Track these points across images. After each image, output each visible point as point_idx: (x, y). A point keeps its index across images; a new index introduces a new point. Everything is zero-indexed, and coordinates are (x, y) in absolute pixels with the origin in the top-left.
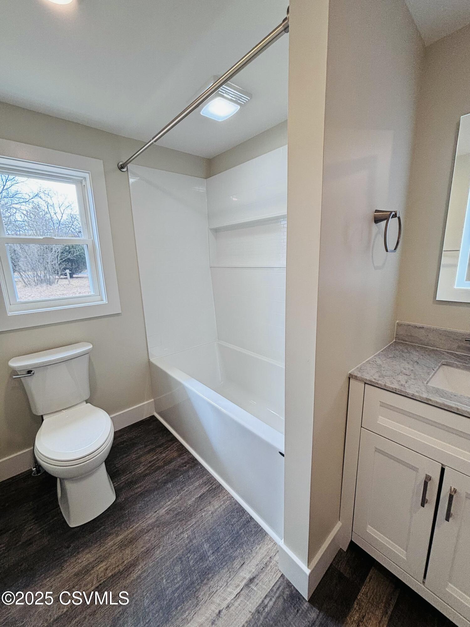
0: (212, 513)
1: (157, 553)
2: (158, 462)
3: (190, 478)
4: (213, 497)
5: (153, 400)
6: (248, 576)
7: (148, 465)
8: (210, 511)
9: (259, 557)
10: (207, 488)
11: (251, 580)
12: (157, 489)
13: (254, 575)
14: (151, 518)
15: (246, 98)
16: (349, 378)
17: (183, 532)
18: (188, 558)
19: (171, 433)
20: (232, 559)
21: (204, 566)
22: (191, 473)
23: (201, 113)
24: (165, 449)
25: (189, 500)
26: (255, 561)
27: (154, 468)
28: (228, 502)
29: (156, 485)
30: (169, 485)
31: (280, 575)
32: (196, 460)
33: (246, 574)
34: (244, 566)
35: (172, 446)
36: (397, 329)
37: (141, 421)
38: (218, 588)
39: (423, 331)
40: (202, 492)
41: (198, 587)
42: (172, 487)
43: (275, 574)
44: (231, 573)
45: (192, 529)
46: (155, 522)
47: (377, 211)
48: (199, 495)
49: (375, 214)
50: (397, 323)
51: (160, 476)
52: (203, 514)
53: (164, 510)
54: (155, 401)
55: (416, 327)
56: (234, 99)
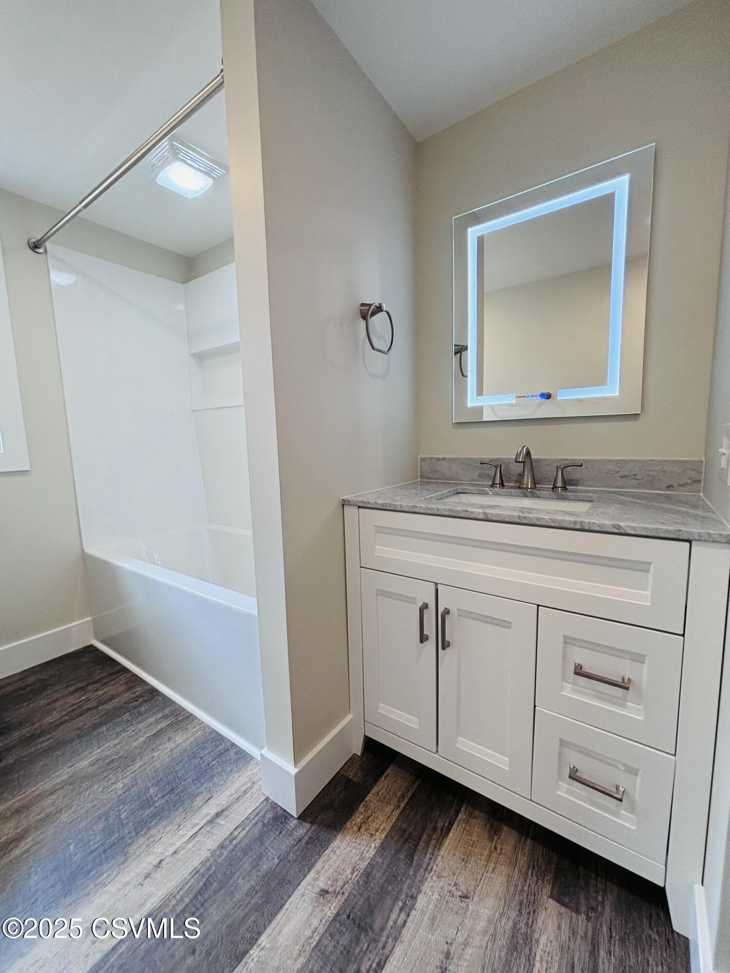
0: (170, 751)
1: (65, 817)
2: (89, 702)
3: (140, 714)
4: (174, 732)
5: (90, 618)
6: (213, 812)
7: (69, 710)
8: (167, 748)
9: (237, 785)
10: (169, 722)
11: (218, 815)
12: (79, 737)
13: (223, 808)
14: (61, 775)
15: (220, 171)
16: (343, 505)
17: (116, 782)
18: (119, 811)
19: (117, 663)
20: (193, 797)
21: (146, 814)
22: (143, 709)
23: (157, 181)
24: (102, 685)
25: (134, 741)
26: (228, 793)
27: (75, 713)
28: (199, 733)
29: (78, 732)
30: (104, 728)
31: (263, 798)
32: (157, 690)
33: (211, 809)
34: (210, 801)
35: (116, 680)
36: (421, 465)
37: (66, 655)
38: (164, 834)
39: (445, 462)
40: (159, 727)
41: (130, 841)
42: (107, 730)
43: (257, 800)
44: (188, 814)
45: (133, 775)
46: (67, 779)
47: (363, 305)
48: (152, 733)
49: (361, 308)
50: (421, 458)
51: (87, 720)
52: (156, 754)
53: (87, 762)
54: (93, 620)
55: (438, 459)
56: (205, 170)
